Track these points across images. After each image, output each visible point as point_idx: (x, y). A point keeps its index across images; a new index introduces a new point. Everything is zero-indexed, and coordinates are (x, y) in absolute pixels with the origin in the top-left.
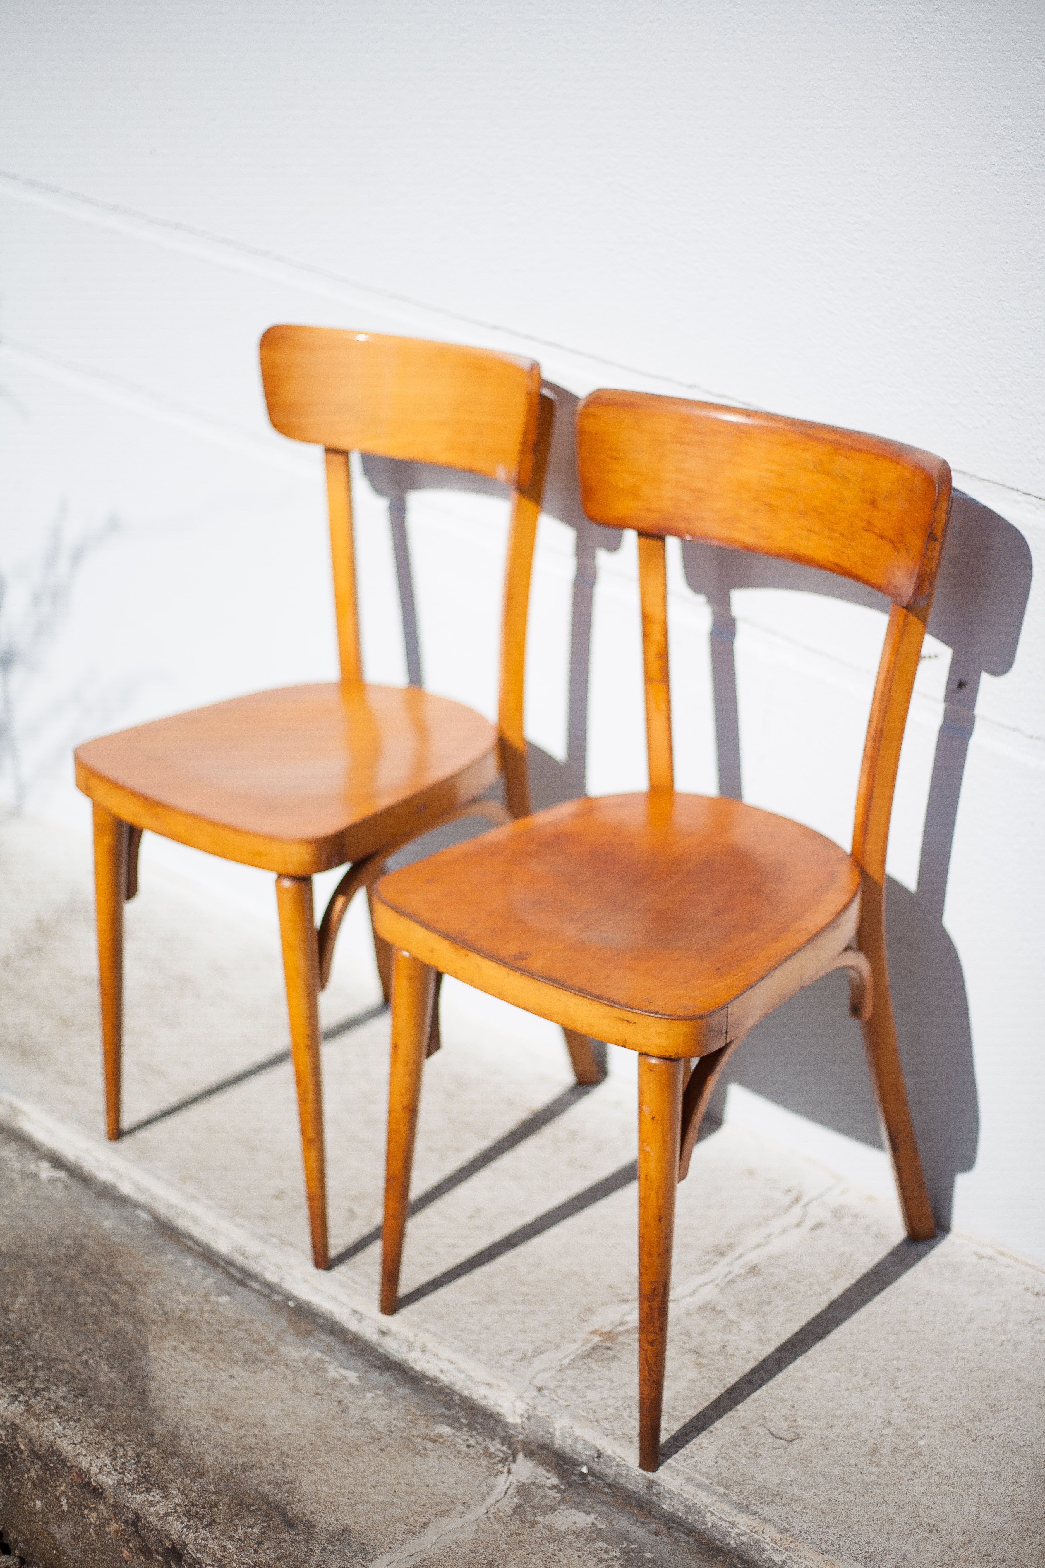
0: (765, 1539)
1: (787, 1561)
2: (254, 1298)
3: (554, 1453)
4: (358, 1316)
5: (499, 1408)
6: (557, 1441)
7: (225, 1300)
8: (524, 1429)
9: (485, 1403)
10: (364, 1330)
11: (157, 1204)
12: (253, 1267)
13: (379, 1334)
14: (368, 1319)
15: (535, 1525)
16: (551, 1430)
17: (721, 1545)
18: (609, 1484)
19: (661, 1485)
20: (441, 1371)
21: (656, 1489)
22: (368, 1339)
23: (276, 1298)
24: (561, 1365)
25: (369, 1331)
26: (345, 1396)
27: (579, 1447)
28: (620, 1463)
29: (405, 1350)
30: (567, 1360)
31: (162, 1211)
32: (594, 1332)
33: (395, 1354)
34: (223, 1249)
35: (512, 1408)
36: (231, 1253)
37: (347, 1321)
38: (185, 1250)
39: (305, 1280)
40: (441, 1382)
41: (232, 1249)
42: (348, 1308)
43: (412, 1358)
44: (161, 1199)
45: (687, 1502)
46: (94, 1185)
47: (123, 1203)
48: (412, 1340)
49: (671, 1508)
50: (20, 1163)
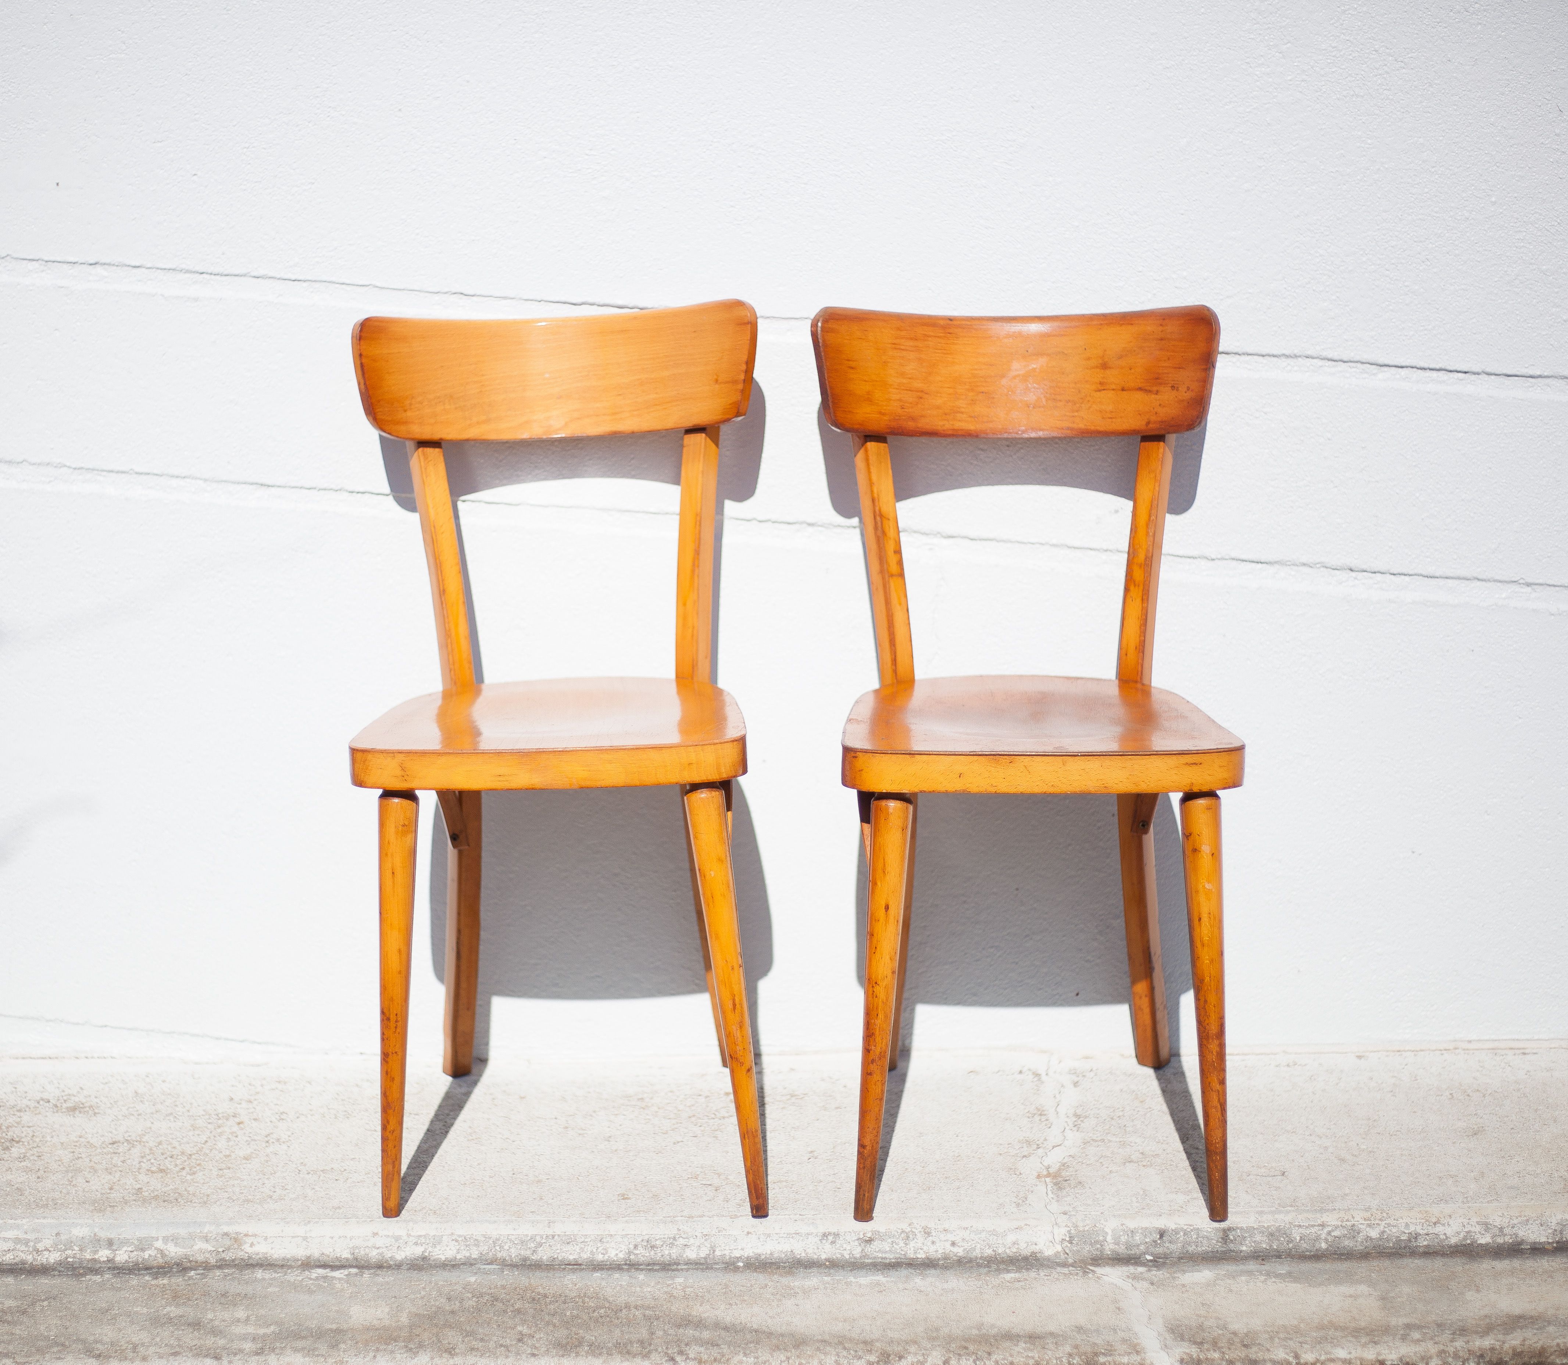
0: (1358, 1221)
1: (1385, 1229)
2: (699, 1273)
3: (1109, 1259)
4: (830, 1238)
5: (1034, 1246)
6: (1108, 1247)
7: (681, 1280)
8: (1068, 1254)
9: (1015, 1250)
10: (842, 1249)
11: (506, 1247)
12: (667, 1253)
13: (863, 1245)
14: (846, 1235)
15: (1184, 1286)
16: (1101, 1238)
17: (1312, 1253)
18: (1179, 1258)
19: (1238, 1228)
20: (953, 1244)
21: (1233, 1235)
22: (847, 1257)
23: (717, 1266)
24: (1053, 1198)
25: (848, 1248)
26: (901, 1286)
27: (1137, 1238)
28: (1188, 1230)
29: (902, 1244)
30: (1051, 1195)
31: (514, 1253)
32: (1039, 1177)
33: (887, 1255)
34: (617, 1254)
35: (1051, 1238)
36: (630, 1253)
37: (816, 1251)
38: (574, 1271)
39: (748, 1233)
40: (955, 1256)
41: (632, 1247)
42: (817, 1235)
43: (912, 1249)
44: (513, 1238)
45: (1270, 1230)
46: (398, 1266)
47: (453, 1266)
48: (909, 1229)
49: (1253, 1244)
50: (293, 1276)
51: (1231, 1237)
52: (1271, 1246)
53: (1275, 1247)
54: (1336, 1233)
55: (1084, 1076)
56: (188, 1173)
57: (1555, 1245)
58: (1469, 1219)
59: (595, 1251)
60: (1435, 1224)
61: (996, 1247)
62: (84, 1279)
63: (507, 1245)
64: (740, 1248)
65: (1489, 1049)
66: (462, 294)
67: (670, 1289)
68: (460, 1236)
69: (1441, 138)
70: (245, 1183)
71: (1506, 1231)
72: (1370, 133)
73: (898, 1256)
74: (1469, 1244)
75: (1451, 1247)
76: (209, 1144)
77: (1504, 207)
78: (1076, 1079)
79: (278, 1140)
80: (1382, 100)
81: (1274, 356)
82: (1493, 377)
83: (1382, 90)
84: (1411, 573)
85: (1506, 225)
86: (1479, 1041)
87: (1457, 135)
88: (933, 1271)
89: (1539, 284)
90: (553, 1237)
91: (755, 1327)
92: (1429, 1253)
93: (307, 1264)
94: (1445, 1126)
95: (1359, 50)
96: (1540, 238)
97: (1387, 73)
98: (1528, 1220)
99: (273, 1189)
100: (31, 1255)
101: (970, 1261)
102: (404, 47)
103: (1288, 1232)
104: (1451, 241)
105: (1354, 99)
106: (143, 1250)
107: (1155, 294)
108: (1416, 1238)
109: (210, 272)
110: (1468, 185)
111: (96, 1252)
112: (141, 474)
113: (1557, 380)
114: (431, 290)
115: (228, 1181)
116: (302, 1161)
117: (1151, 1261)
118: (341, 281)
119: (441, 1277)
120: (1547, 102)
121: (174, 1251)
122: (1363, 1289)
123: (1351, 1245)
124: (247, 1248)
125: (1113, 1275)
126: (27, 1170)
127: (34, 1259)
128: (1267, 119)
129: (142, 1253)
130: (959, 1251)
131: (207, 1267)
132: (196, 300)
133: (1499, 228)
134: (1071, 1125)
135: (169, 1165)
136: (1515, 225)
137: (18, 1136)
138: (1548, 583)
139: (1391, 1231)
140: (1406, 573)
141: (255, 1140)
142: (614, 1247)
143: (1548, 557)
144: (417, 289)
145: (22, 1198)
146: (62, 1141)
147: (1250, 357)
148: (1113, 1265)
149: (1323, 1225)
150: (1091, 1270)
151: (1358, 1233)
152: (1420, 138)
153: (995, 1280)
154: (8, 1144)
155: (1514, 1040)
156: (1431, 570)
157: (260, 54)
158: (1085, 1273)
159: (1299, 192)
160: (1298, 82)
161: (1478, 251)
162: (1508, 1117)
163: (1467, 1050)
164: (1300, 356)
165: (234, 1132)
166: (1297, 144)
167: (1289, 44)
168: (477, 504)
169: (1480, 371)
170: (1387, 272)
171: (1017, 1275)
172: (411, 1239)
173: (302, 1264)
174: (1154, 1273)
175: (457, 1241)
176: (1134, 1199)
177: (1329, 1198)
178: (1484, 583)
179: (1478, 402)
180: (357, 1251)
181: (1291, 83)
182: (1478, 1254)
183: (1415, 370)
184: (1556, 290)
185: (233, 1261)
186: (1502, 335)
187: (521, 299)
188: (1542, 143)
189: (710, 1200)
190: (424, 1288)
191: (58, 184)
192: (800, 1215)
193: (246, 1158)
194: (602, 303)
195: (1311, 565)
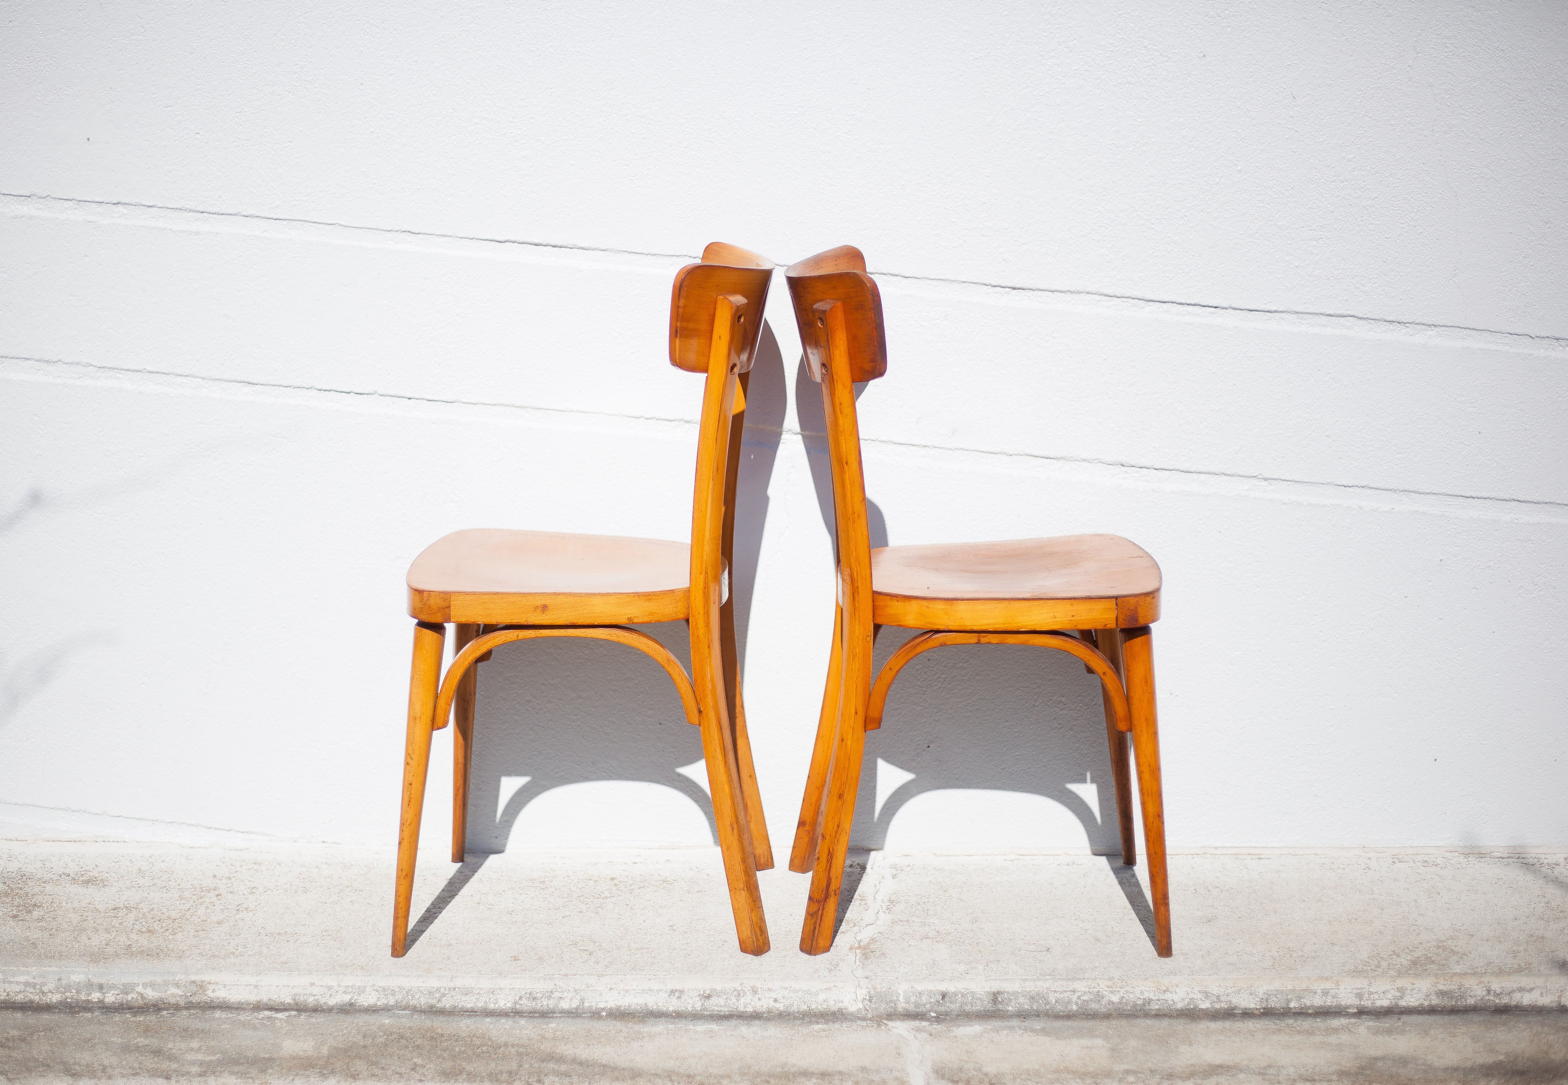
0: (1102, 988)
1: (1124, 995)
2: (570, 1020)
3: (901, 1015)
4: (677, 994)
5: (841, 1003)
6: (900, 1006)
7: (553, 1025)
8: (868, 1011)
9: (825, 1007)
10: (686, 1003)
11: (417, 997)
12: (546, 1004)
13: (703, 1000)
14: (689, 991)
15: (956, 1037)
16: (895, 998)
17: (1065, 1014)
18: (957, 1015)
19: (1005, 992)
20: (776, 1000)
21: (1001, 998)
22: (690, 1009)
23: (586, 1015)
24: (859, 966)
25: (691, 1002)
26: (729, 1033)
27: (924, 998)
28: (965, 993)
29: (734, 1000)
30: (858, 963)
31: (423, 1001)
32: (851, 948)
33: (722, 1009)
34: (505, 1004)
35: (854, 997)
36: (516, 1003)
37: (665, 1004)
38: (469, 1016)
39: (611, 989)
40: (777, 1010)
41: (517, 998)
42: (666, 992)
43: (743, 1004)
44: (422, 989)
45: (1031, 994)
46: (330, 1010)
47: (374, 1011)
48: (740, 988)
49: (1017, 1006)
50: (243, 1017)
51: (1000, 999)
52: (1032, 1007)
53: (1035, 1008)
54: (1085, 998)
55: (902, 870)
56: (170, 934)
57: (1262, 1011)
58: (1193, 988)
59: (487, 1001)
60: (1164, 991)
61: (810, 1004)
62: (78, 1015)
63: (418, 995)
64: (604, 1000)
65: (1232, 854)
66: (410, 232)
67: (543, 1031)
68: (380, 987)
69: (1197, 118)
70: (215, 942)
71: (1223, 998)
72: (1140, 113)
73: (731, 1009)
74: (1192, 1009)
75: (1177, 1010)
76: (191, 911)
77: (1248, 175)
78: (896, 872)
79: (247, 909)
80: (1150, 86)
81: (1061, 292)
82: (1238, 311)
83: (1149, 79)
84: (1170, 468)
85: (1249, 189)
86: (1223, 847)
87: (1210, 116)
88: (757, 1022)
89: (1275, 237)
90: (455, 989)
91: (604, 1062)
92: (1159, 1015)
93: (258, 1007)
94: (1186, 914)
95: (1131, 46)
96: (1276, 200)
97: (1154, 65)
98: (1240, 990)
99: (236, 948)
100: (38, 996)
101: (789, 1014)
102: (366, 33)
103: (1046, 996)
104: (1205, 202)
105: (1127, 86)
106: (127, 993)
107: (965, 241)
108: (1149, 1003)
109: (208, 211)
110: (1219, 156)
111: (89, 994)
112: (152, 372)
113: (1289, 314)
114: (384, 228)
115: (201, 941)
116: (263, 926)
117: (934, 1017)
118: (314, 220)
119: (361, 1020)
120: (1283, 90)
121: (151, 995)
122: (1099, 1042)
123: (1097, 1007)
124: (210, 993)
125: (901, 1028)
126: (43, 929)
127: (40, 999)
128: (1057, 101)
129: (126, 996)
130: (780, 1007)
131: (177, 1008)
132: (197, 233)
133: (1243, 191)
134: (884, 908)
135: (156, 927)
136: (1256, 189)
137: (40, 902)
138: (1281, 478)
139: (1128, 996)
140: (1166, 468)
141: (228, 909)
142: (503, 998)
143: (1282, 457)
144: (375, 228)
145: (35, 950)
146: (74, 907)
147: (1041, 292)
148: (903, 1020)
149: (1074, 991)
150: (885, 1023)
151: (1103, 998)
152: (1180, 117)
153: (805, 1030)
154: (31, 908)
155: (1252, 847)
156: (1186, 466)
157: (251, 38)
158: (879, 1025)
159: (1082, 160)
160: (1082, 72)
161: (1226, 210)
162: (1237, 908)
163: (1214, 854)
164: (1082, 292)
165: (212, 902)
166: (1081, 122)
167: (1075, 41)
168: (420, 401)
169: (1227, 306)
170: (1153, 225)
171: (824, 1026)
172: (341, 988)
173: (254, 1007)
174: (935, 1026)
175: (377, 991)
176: (924, 968)
177: (1081, 969)
178: (1229, 477)
179: (1225, 331)
180: (298, 997)
181: (1077, 72)
182: (1198, 1017)
183: (1175, 304)
184: (1289, 242)
185: (199, 1003)
186: (1245, 278)
187: (457, 237)
188: (1279, 123)
189: (584, 962)
190: (346, 1028)
191: (88, 139)
192: (654, 975)
193: (219, 923)
194: (521, 241)
195: (1090, 460)
